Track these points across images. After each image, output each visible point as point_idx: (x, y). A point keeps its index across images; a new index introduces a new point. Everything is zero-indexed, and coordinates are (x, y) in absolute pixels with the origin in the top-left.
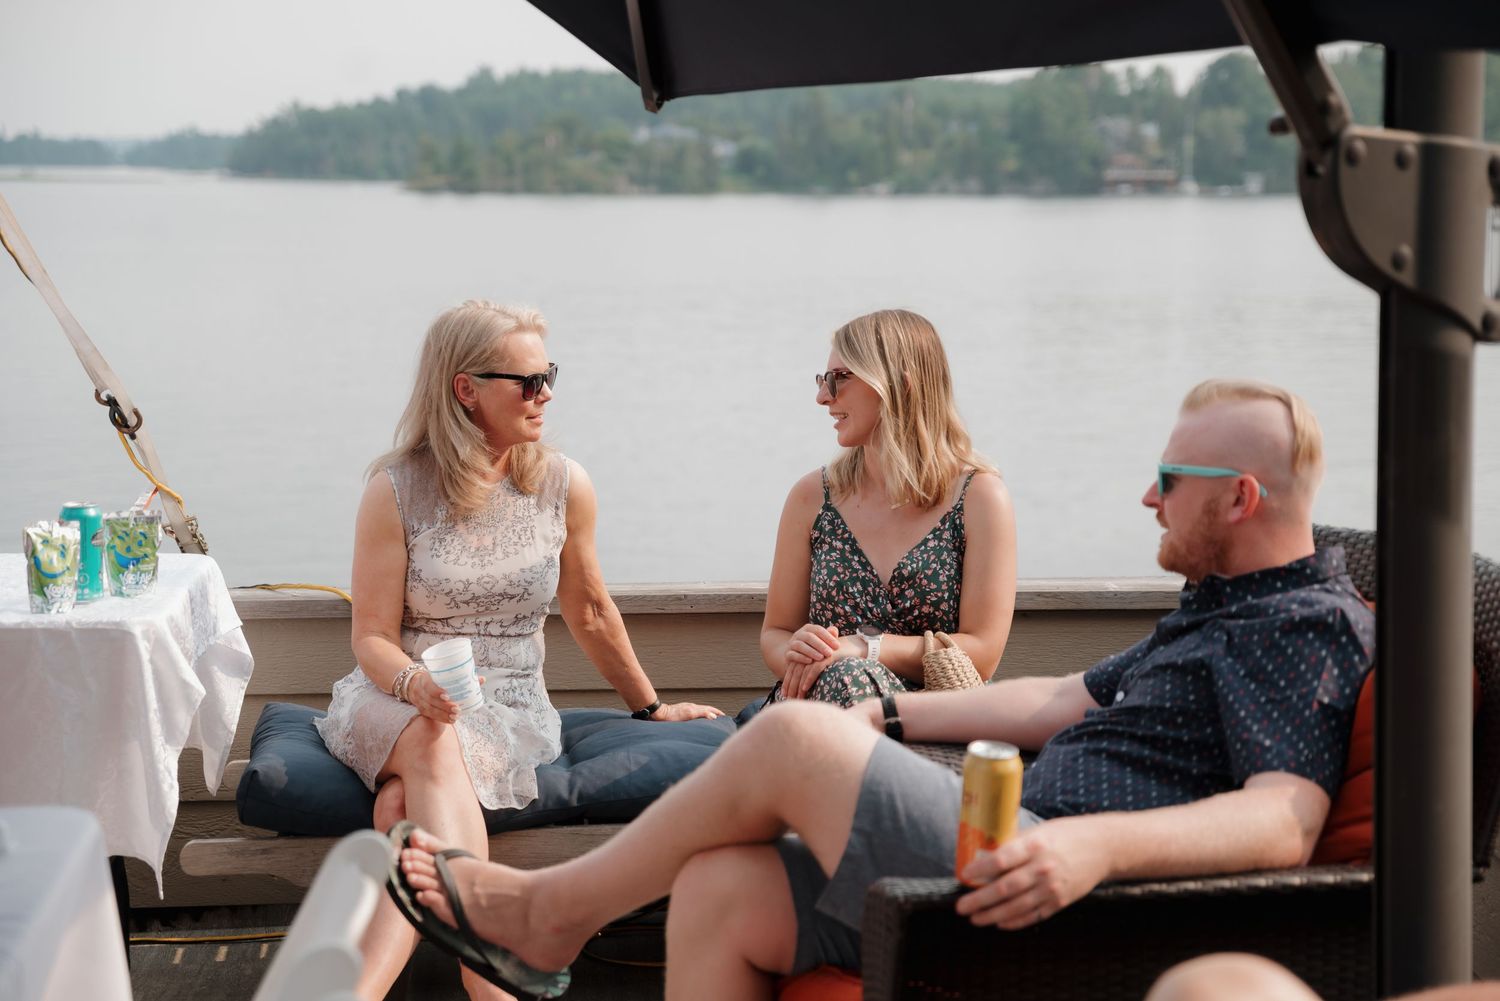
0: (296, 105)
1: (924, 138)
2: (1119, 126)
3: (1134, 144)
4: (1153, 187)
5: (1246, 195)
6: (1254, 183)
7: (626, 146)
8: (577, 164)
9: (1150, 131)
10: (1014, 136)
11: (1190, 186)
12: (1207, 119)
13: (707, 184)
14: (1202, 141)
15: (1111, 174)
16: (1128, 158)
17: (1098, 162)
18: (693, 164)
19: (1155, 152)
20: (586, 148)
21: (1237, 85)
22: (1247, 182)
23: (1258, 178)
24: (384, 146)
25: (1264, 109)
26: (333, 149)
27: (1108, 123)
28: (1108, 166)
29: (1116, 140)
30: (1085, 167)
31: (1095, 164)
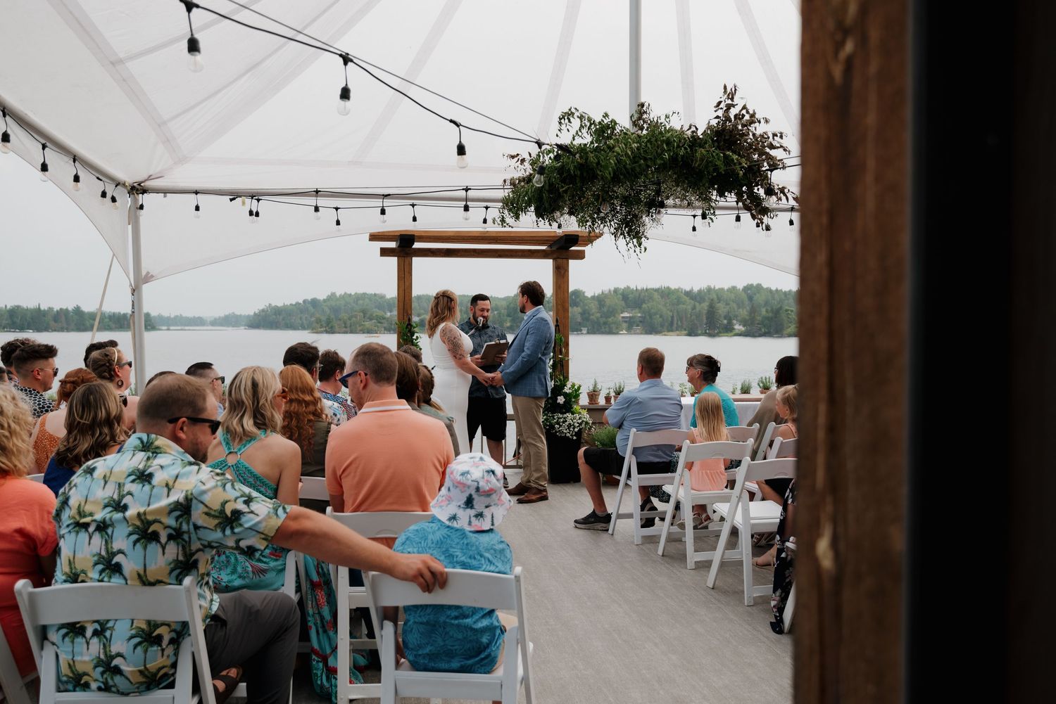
0: (270, 304)
6: (585, 330)
7: (384, 318)
8: (368, 324)
10: (508, 315)
20: (371, 320)
21: (578, 300)
22: (581, 330)
23: (586, 329)
24: (301, 319)
25: (587, 307)
26: (283, 319)
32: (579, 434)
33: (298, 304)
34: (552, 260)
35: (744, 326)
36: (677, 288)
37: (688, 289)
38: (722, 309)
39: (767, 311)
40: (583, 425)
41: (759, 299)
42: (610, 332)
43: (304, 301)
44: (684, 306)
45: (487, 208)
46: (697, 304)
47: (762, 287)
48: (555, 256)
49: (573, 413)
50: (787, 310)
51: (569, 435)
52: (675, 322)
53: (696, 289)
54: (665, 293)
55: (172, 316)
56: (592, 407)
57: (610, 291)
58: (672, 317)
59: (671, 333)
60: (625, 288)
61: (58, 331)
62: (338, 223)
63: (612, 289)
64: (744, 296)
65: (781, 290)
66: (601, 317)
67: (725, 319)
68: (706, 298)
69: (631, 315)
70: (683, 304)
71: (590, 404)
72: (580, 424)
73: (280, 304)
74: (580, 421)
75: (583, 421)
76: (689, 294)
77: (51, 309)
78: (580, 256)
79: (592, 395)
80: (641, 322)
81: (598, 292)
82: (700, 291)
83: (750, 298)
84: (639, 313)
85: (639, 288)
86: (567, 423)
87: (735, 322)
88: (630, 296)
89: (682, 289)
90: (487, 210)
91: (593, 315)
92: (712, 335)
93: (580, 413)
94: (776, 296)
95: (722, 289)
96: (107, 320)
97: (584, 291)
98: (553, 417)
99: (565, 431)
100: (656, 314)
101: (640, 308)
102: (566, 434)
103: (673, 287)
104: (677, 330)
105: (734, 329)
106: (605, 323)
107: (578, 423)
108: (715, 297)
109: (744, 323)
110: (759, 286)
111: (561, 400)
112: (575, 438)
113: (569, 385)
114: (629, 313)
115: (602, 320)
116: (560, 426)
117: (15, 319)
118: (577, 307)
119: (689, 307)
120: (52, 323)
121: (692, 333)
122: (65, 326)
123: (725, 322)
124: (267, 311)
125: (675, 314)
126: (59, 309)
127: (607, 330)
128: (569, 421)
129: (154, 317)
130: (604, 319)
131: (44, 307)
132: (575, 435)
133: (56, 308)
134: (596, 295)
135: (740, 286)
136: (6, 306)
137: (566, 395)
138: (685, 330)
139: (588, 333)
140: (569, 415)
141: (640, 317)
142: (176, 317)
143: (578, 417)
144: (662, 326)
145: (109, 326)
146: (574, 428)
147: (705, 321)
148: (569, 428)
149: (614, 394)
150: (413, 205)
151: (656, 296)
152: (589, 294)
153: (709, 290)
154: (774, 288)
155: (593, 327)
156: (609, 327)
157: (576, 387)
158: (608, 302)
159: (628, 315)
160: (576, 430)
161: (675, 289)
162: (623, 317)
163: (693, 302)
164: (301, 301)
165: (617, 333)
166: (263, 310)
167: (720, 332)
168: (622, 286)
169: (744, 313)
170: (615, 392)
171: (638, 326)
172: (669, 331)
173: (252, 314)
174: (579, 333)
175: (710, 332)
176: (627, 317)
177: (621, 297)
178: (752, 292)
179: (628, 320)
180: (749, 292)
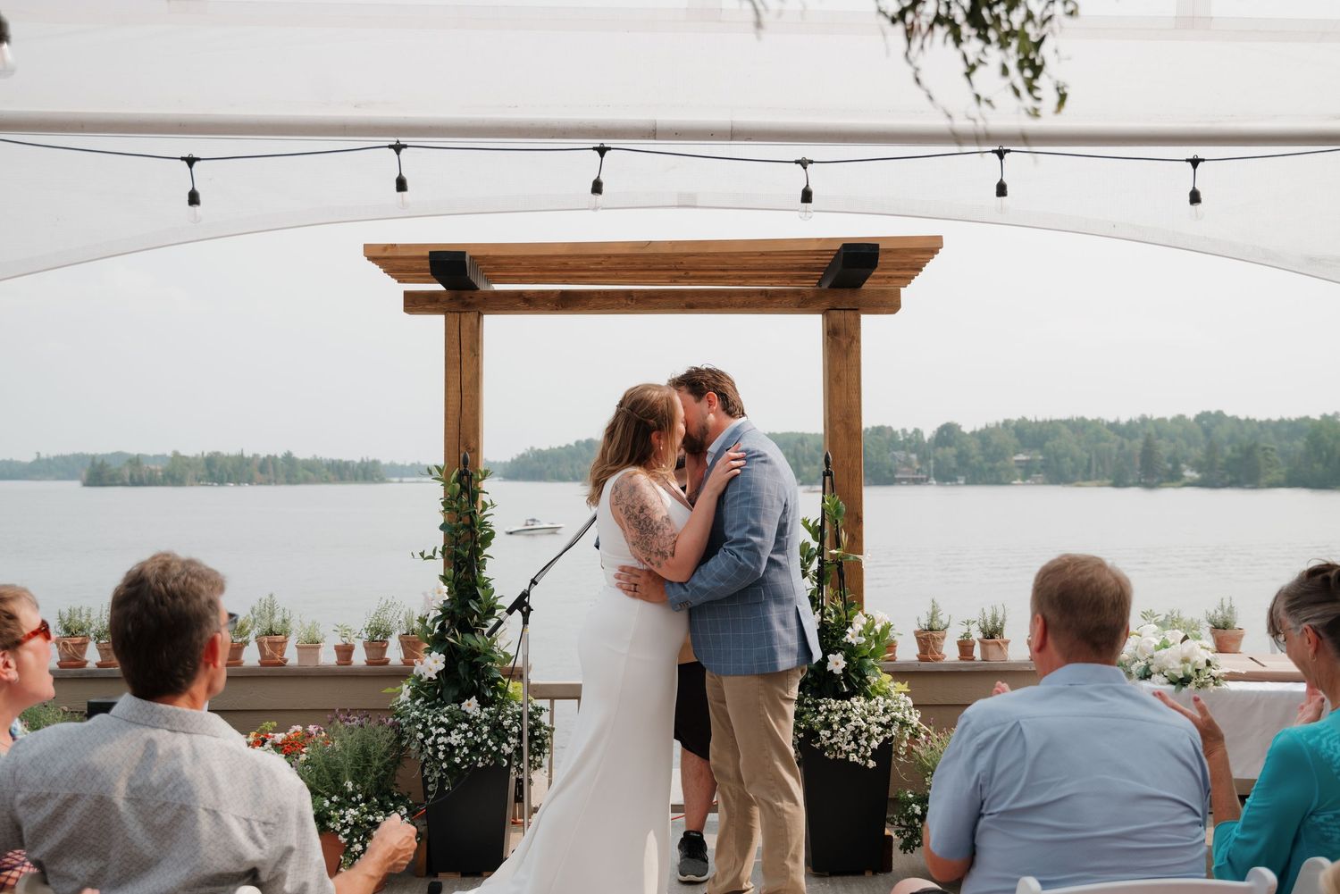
0: (532, 448)
2: (901, 455)
3: (908, 463)
4: (916, 482)
5: (958, 485)
6: (961, 480)
9: (914, 457)
11: (933, 481)
12: (940, 451)
14: (937, 461)
15: (898, 476)
16: (905, 469)
19: (918, 467)
21: (951, 437)
22: (956, 480)
23: (963, 478)
24: (572, 467)
25: (964, 448)
26: (549, 468)
27: (895, 453)
28: (896, 472)
29: (899, 461)
30: (886, 472)
31: (891, 471)
32: (885, 752)
33: (568, 446)
34: (819, 317)
35: (1199, 472)
36: (1095, 418)
37: (1112, 420)
38: (1164, 448)
39: (1233, 450)
40: (895, 729)
41: (1221, 432)
42: (999, 482)
43: (577, 443)
44: (1107, 445)
45: (602, 151)
46: (1126, 441)
47: (1225, 416)
48: (825, 304)
49: (868, 697)
50: (1265, 449)
51: (853, 757)
53: (1124, 420)
54: (1079, 426)
55: (408, 464)
56: (925, 666)
57: (997, 424)
58: (1090, 460)
59: (1086, 483)
60: (1019, 420)
61: (265, 484)
62: (194, 199)
63: (1001, 421)
64: (1198, 430)
65: (1254, 420)
66: (985, 461)
67: (1169, 460)
68: (1140, 433)
69: (1029, 458)
70: (1106, 441)
71: (921, 659)
72: (887, 726)
73: (545, 447)
74: (885, 720)
75: (893, 720)
76: (1114, 427)
77: (256, 456)
78: (889, 304)
79: (926, 639)
80: (1043, 467)
81: (979, 425)
82: (1130, 423)
83: (1207, 432)
84: (1041, 454)
85: (1040, 419)
86: (850, 727)
87: (1184, 466)
88: (1027, 430)
89: (1103, 420)
90: (602, 155)
91: (973, 458)
92: (1149, 486)
93: (887, 695)
94: (1247, 428)
95: (1163, 420)
96: (325, 470)
97: (960, 424)
98: (817, 705)
99: (845, 747)
100: (1065, 456)
101: (1042, 447)
102: (847, 753)
103: (1090, 416)
104: (1097, 478)
105: (1183, 476)
106: (991, 470)
107: (880, 724)
108: (1152, 430)
109: (1198, 466)
110: (1220, 415)
111: (837, 663)
112: (872, 764)
113: (859, 622)
114: (1025, 455)
115: (987, 465)
116: (833, 732)
117: (214, 470)
118: (950, 446)
119: (1114, 446)
120: (257, 475)
121: (1119, 482)
122: (273, 478)
123: (1170, 466)
124: (529, 456)
125: (1094, 456)
126: (265, 456)
127: (994, 478)
128: (856, 720)
129: (385, 466)
130: (990, 465)
131: (248, 454)
132: (872, 757)
133: (263, 455)
134: (978, 429)
135: (1191, 415)
136: (203, 453)
137: (850, 651)
138: (1109, 478)
139: (967, 483)
140: (858, 703)
141: (1042, 460)
142: (413, 465)
143: (881, 708)
144: (1075, 472)
145: (326, 477)
146: (868, 739)
147: (1138, 465)
148: (855, 740)
149: (980, 635)
150: (398, 148)
151: (1065, 430)
152: (967, 429)
153: (1144, 420)
154: (1242, 417)
155: (974, 476)
156: (997, 475)
157: (878, 627)
158: (995, 440)
159: (1024, 458)
160: (875, 744)
161: (1093, 420)
162: (1017, 461)
163: (1119, 438)
164: (573, 443)
165: (1009, 483)
166: (523, 456)
167: (1161, 482)
169: (1197, 453)
170: (982, 630)
171: (1039, 473)
172: (1084, 480)
173: (509, 460)
174: (954, 483)
175: (1147, 481)
176: (1023, 461)
177: (1013, 432)
178: (1210, 422)
179: (1024, 464)
180: (1204, 422)
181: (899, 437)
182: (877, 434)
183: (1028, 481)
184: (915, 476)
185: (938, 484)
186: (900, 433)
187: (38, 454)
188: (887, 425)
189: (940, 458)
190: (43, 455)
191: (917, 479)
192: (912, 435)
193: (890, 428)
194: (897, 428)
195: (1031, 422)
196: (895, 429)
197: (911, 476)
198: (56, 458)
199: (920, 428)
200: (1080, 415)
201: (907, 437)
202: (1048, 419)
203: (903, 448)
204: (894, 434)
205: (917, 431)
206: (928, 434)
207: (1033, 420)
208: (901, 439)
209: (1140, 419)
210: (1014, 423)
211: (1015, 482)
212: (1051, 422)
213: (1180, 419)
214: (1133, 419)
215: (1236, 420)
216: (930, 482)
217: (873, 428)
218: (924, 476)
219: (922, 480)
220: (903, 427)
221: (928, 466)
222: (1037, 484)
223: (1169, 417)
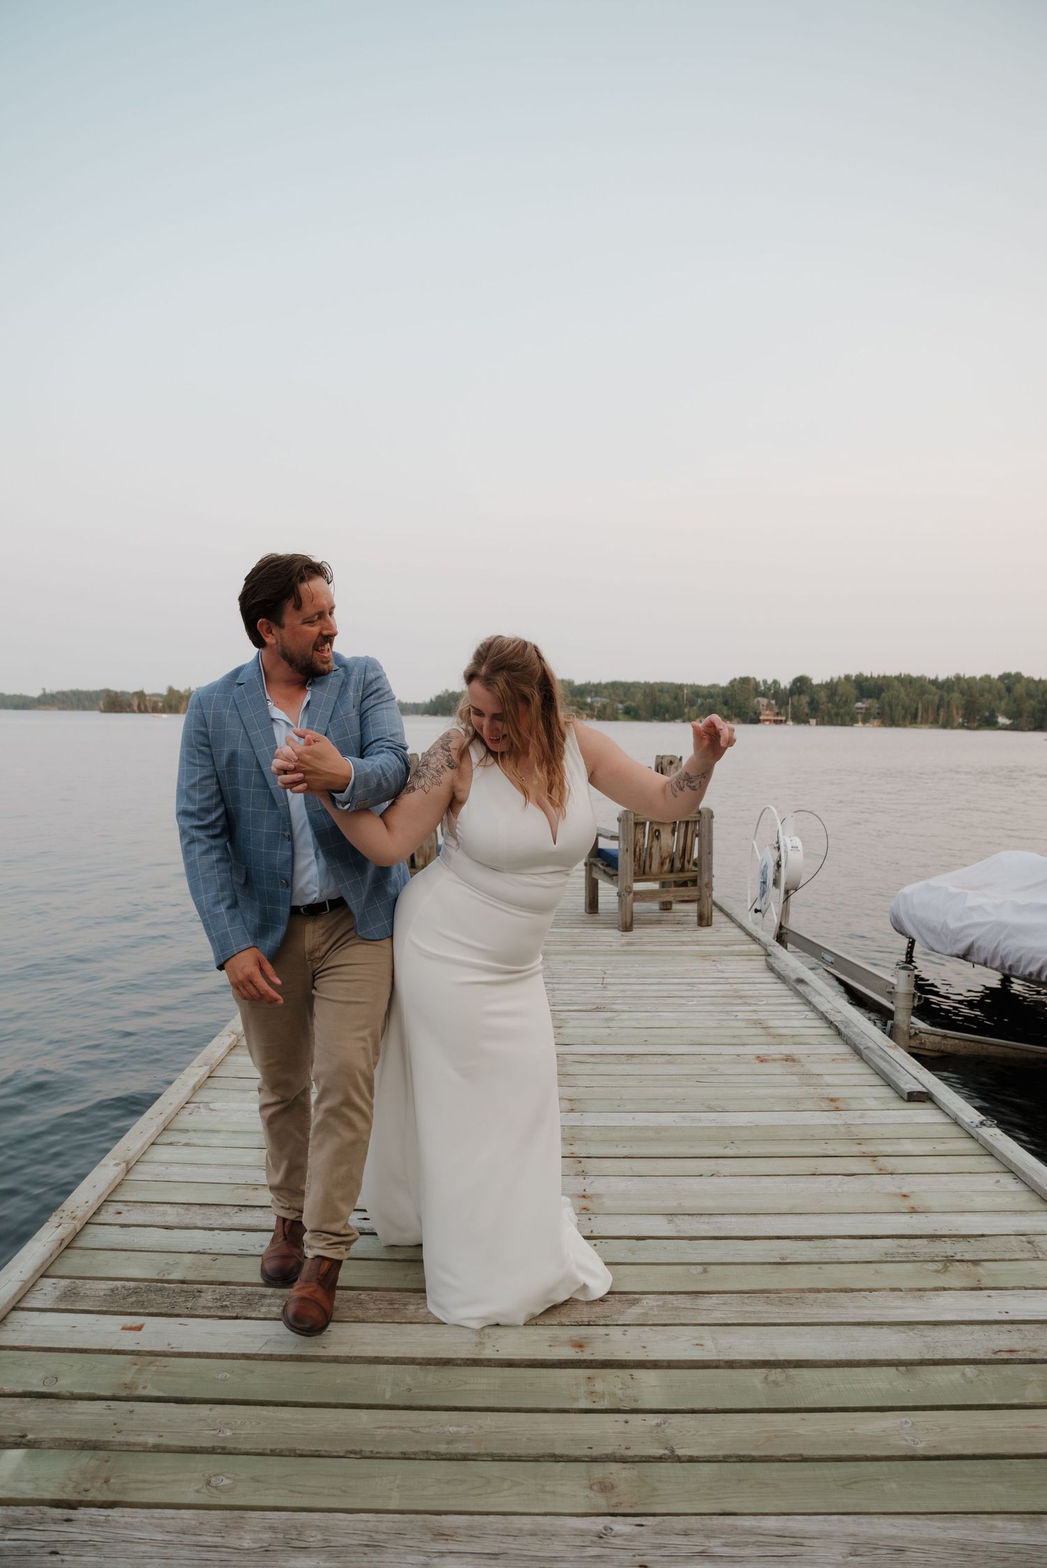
1: (692, 703)
2: (764, 701)
3: (770, 708)
4: (776, 722)
5: (811, 725)
6: (813, 721)
9: (773, 702)
11: (790, 723)
12: (795, 698)
13: (614, 718)
14: (794, 706)
15: (762, 718)
16: (768, 712)
17: (757, 714)
18: (609, 710)
19: (776, 710)
21: (804, 688)
22: (809, 722)
23: (815, 720)
25: (815, 696)
27: (760, 699)
28: (760, 714)
29: (763, 705)
30: (752, 714)
31: (755, 713)
35: (1010, 719)
36: (919, 674)
37: (932, 677)
39: (1039, 703)
41: (1019, 689)
42: (843, 724)
44: (931, 697)
46: (945, 695)
47: (1022, 677)
52: (920, 715)
53: (942, 677)
54: (907, 682)
57: (840, 678)
58: (917, 709)
59: (914, 726)
60: (858, 675)
63: (843, 676)
64: (1002, 687)
66: (832, 708)
67: (986, 709)
68: (956, 688)
69: (868, 706)
70: (930, 694)
76: (934, 682)
80: (878, 714)
81: (827, 679)
82: (948, 680)
83: (1009, 690)
84: (878, 703)
85: (875, 675)
87: (998, 714)
88: (865, 684)
89: (926, 678)
91: (823, 704)
94: (1041, 686)
95: (974, 678)
97: (810, 676)
100: (898, 705)
101: (878, 698)
103: (915, 674)
104: (921, 723)
105: (998, 722)
106: (837, 715)
108: (966, 686)
109: (1010, 715)
110: (1018, 677)
114: (863, 703)
115: (833, 712)
118: (804, 694)
119: (937, 698)
123: (987, 714)
125: (920, 706)
127: (839, 722)
130: (837, 710)
134: (824, 683)
135: (995, 675)
139: (817, 724)
141: (878, 708)
144: (904, 718)
147: (962, 712)
151: (896, 683)
152: (816, 681)
153: (958, 678)
154: (1037, 678)
155: (823, 719)
156: (842, 718)
158: (840, 690)
159: (864, 706)
161: (918, 677)
162: (858, 708)
163: (939, 691)
165: (852, 725)
167: (981, 725)
168: (854, 673)
169: (1006, 704)
171: (875, 718)
172: (911, 723)
174: (807, 724)
175: (969, 725)
176: (862, 708)
177: (854, 684)
178: (1010, 682)
179: (863, 711)
180: (1006, 681)
181: (760, 687)
182: (744, 683)
183: (868, 725)
184: (776, 718)
185: (793, 725)
186: (761, 683)
187: (44, 689)
188: (751, 676)
189: (796, 704)
190: (48, 691)
191: (777, 720)
192: (771, 685)
193: (754, 679)
194: (759, 679)
195: (867, 677)
196: (758, 680)
197: (773, 718)
198: (58, 693)
199: (778, 679)
200: (907, 673)
201: (767, 686)
202: (882, 675)
203: (764, 695)
204: (757, 684)
205: (775, 682)
206: (785, 683)
207: (869, 676)
208: (762, 688)
209: (955, 677)
210: (853, 678)
211: (856, 725)
212: (885, 677)
213: (987, 678)
214: (950, 677)
215: (1030, 680)
216: (788, 723)
217: (741, 678)
218: (783, 718)
219: (781, 721)
220: (765, 678)
221: (786, 711)
222: (873, 726)
223: (978, 677)
